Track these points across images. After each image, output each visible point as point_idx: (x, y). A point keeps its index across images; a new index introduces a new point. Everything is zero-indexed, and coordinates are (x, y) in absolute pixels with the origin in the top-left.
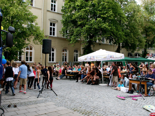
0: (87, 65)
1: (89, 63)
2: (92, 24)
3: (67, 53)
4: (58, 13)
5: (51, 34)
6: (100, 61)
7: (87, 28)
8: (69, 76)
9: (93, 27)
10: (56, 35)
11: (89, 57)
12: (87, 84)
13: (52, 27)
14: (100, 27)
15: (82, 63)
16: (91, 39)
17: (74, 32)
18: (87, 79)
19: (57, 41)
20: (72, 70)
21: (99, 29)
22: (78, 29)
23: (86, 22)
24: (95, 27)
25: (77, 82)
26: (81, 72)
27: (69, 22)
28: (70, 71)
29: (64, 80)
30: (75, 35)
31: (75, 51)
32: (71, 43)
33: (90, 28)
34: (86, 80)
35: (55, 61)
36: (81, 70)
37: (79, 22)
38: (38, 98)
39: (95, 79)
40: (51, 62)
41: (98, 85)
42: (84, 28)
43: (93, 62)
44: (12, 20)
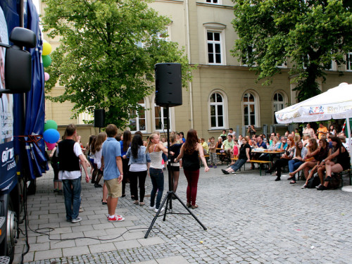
0: (307, 131)
1: (314, 126)
2: (313, 19)
3: (256, 103)
4: (225, 7)
5: (211, 60)
6: (344, 120)
7: (300, 31)
8: (258, 163)
9: (318, 26)
10: (223, 62)
11: (307, 109)
12: (306, 187)
13: (214, 42)
14: (338, 25)
15: (296, 126)
16: (315, 62)
17: (267, 47)
18: (306, 172)
19: (228, 75)
20: (265, 147)
21: (335, 30)
22: (277, 37)
23: (296, 18)
24: (323, 24)
25: (278, 179)
26: (288, 153)
27: (251, 24)
28: (261, 150)
29: (243, 175)
30: (270, 56)
31: (275, 98)
32: (261, 76)
33: (309, 32)
34: (303, 173)
35: (225, 126)
36: (289, 146)
37: (278, 20)
38: (146, 238)
39: (328, 173)
40: (217, 127)
41: (338, 191)
42: (292, 33)
43: (324, 123)
44: (109, 34)
